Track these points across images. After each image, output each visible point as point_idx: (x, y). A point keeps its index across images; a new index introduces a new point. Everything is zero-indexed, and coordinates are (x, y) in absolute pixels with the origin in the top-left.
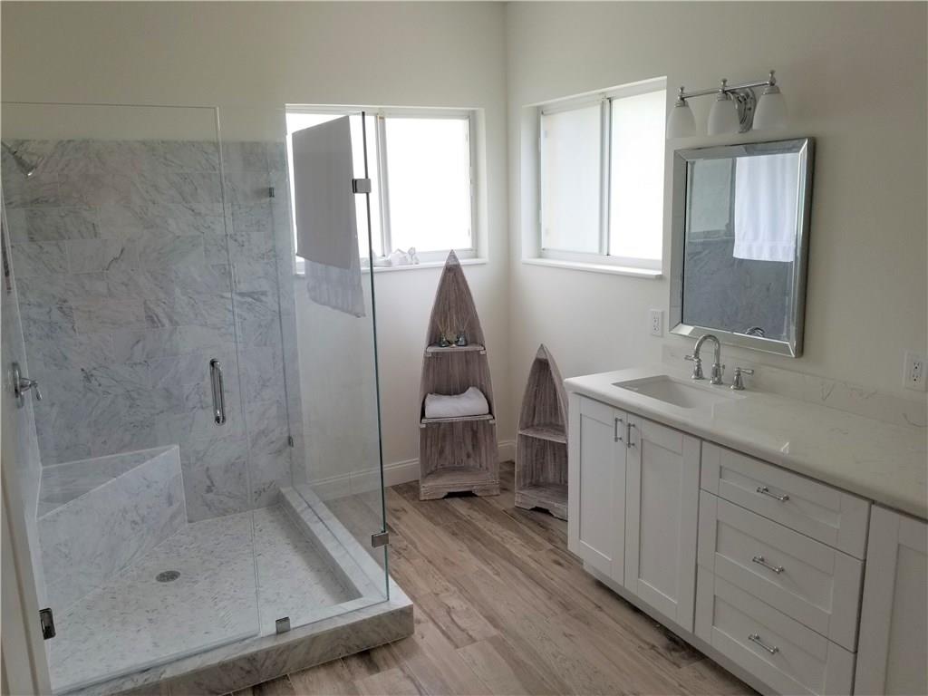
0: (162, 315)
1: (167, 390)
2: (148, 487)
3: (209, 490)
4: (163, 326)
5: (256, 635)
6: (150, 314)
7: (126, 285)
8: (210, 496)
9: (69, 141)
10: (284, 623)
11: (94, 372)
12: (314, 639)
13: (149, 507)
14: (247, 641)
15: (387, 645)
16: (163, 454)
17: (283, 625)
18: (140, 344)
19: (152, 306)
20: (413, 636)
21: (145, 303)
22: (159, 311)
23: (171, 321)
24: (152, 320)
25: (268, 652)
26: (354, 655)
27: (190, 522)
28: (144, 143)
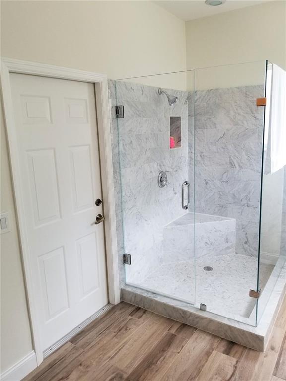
0: (236, 163)
1: (234, 195)
2: (216, 231)
3: (246, 243)
4: (236, 167)
5: (193, 305)
6: (231, 161)
7: (224, 149)
8: (246, 246)
9: (211, 90)
10: (204, 307)
11: (209, 182)
12: (210, 321)
13: (215, 240)
14: (189, 305)
15: (245, 347)
16: (226, 221)
17: (203, 307)
18: (226, 173)
19: (233, 158)
20: (261, 353)
21: (230, 157)
22: (235, 161)
23: (239, 166)
24: (232, 164)
25: (191, 314)
26: (228, 341)
27: (236, 253)
28: (238, 88)
